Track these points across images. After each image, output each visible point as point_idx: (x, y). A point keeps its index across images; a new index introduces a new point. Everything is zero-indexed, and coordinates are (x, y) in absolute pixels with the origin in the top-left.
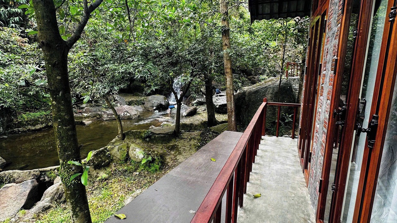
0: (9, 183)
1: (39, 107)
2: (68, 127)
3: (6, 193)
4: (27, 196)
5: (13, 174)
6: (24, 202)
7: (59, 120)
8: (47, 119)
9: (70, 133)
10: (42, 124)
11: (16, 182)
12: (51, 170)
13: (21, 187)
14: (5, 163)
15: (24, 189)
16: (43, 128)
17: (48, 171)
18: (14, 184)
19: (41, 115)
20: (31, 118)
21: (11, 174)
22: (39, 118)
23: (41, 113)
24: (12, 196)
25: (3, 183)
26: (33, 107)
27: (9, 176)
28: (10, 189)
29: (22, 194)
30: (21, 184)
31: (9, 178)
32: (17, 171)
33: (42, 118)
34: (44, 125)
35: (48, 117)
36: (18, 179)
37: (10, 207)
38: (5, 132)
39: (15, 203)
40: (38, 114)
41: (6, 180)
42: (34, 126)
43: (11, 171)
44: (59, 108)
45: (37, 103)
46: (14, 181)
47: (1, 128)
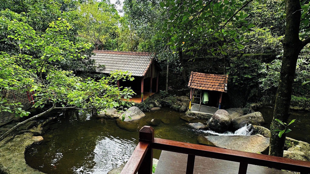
0: (261, 134)
1: (303, 93)
2: (284, 98)
3: (257, 138)
4: (266, 148)
5: (264, 130)
6: (264, 150)
7: (280, 92)
8: (306, 104)
9: (284, 102)
10: (300, 107)
11: (264, 135)
12: (289, 140)
13: (265, 140)
14: (264, 122)
15: (266, 142)
16: (300, 110)
17: (287, 140)
18: (263, 136)
19: (301, 100)
20: (293, 100)
21: (263, 130)
22: (299, 101)
23: (302, 98)
24: (259, 143)
25: (258, 133)
26: (298, 93)
27: (262, 130)
28: (259, 137)
29: (264, 145)
30: (266, 139)
31: (262, 131)
32: (267, 129)
33: (302, 102)
34: (301, 108)
35: (308, 103)
36: (266, 134)
37: (255, 148)
38: (272, 104)
39: (259, 147)
40: (299, 98)
41: (259, 131)
42: (293, 106)
43: (264, 128)
44: (282, 84)
45: (303, 90)
46: (263, 135)
47: (271, 101)
